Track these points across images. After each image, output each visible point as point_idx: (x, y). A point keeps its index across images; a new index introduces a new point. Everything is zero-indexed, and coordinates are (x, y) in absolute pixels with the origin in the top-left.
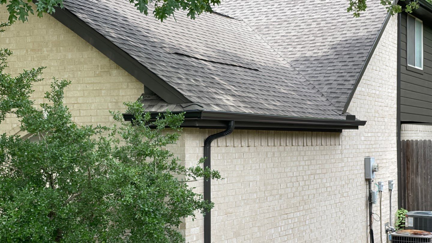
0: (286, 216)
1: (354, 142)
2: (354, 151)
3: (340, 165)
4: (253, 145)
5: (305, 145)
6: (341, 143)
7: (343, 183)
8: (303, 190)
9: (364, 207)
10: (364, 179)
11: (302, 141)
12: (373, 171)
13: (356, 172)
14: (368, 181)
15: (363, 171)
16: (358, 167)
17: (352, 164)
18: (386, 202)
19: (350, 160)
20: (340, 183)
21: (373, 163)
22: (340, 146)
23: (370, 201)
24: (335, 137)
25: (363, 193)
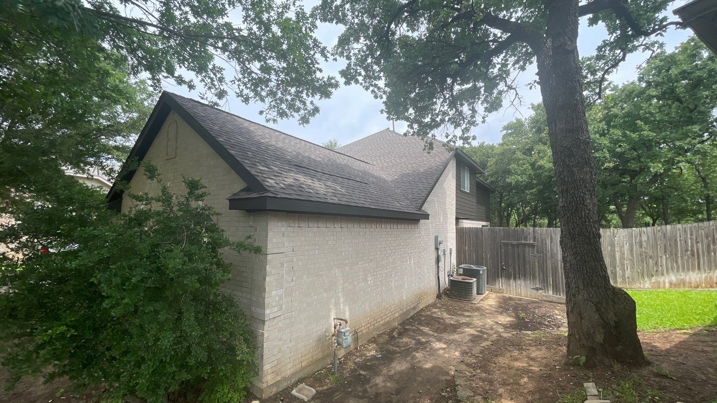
0: (375, 273)
1: (428, 227)
2: (428, 232)
3: (418, 240)
4: (346, 227)
5: (392, 227)
6: (419, 228)
7: (421, 250)
8: (390, 256)
9: (434, 264)
10: (434, 248)
11: (390, 225)
12: (440, 244)
13: (429, 244)
14: (437, 249)
15: (434, 244)
16: (431, 241)
17: (426, 239)
18: (448, 260)
19: (425, 237)
20: (418, 251)
21: (439, 239)
22: (418, 230)
23: (438, 260)
24: (415, 224)
25: (433, 256)
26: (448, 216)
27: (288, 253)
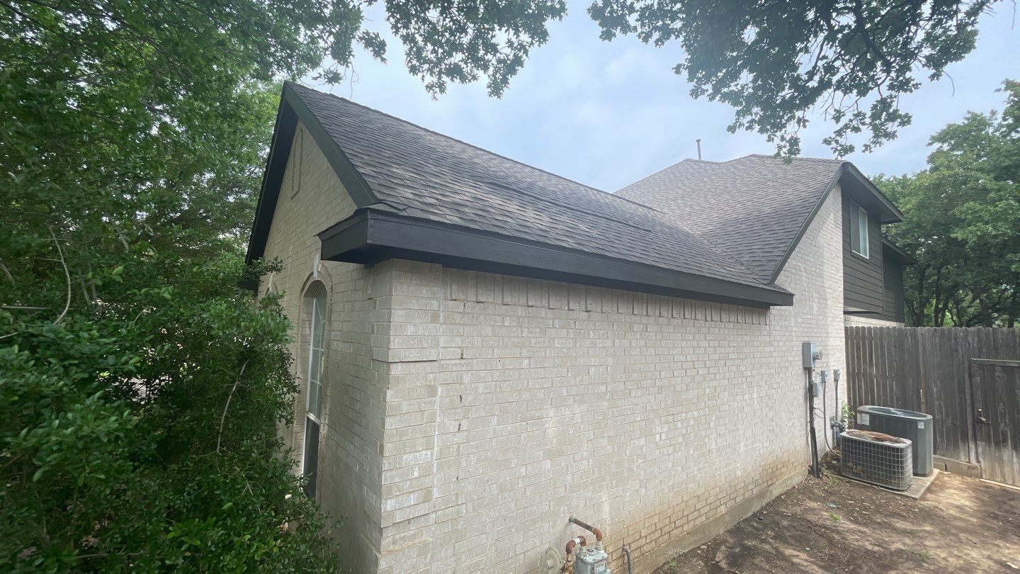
1: (787, 323)
2: (787, 334)
3: (767, 349)
4: (599, 310)
5: (709, 318)
6: (768, 323)
7: (773, 371)
9: (802, 400)
10: (801, 367)
11: (704, 313)
12: (814, 359)
13: (791, 359)
14: (808, 370)
15: (801, 358)
16: (794, 354)
17: (785, 349)
18: (830, 394)
19: (781, 344)
20: (768, 372)
21: (814, 350)
22: (767, 327)
23: (811, 392)
24: (759, 314)
25: (800, 385)
26: (829, 303)
27: (448, 362)
